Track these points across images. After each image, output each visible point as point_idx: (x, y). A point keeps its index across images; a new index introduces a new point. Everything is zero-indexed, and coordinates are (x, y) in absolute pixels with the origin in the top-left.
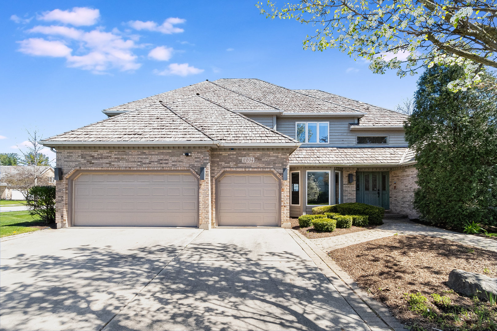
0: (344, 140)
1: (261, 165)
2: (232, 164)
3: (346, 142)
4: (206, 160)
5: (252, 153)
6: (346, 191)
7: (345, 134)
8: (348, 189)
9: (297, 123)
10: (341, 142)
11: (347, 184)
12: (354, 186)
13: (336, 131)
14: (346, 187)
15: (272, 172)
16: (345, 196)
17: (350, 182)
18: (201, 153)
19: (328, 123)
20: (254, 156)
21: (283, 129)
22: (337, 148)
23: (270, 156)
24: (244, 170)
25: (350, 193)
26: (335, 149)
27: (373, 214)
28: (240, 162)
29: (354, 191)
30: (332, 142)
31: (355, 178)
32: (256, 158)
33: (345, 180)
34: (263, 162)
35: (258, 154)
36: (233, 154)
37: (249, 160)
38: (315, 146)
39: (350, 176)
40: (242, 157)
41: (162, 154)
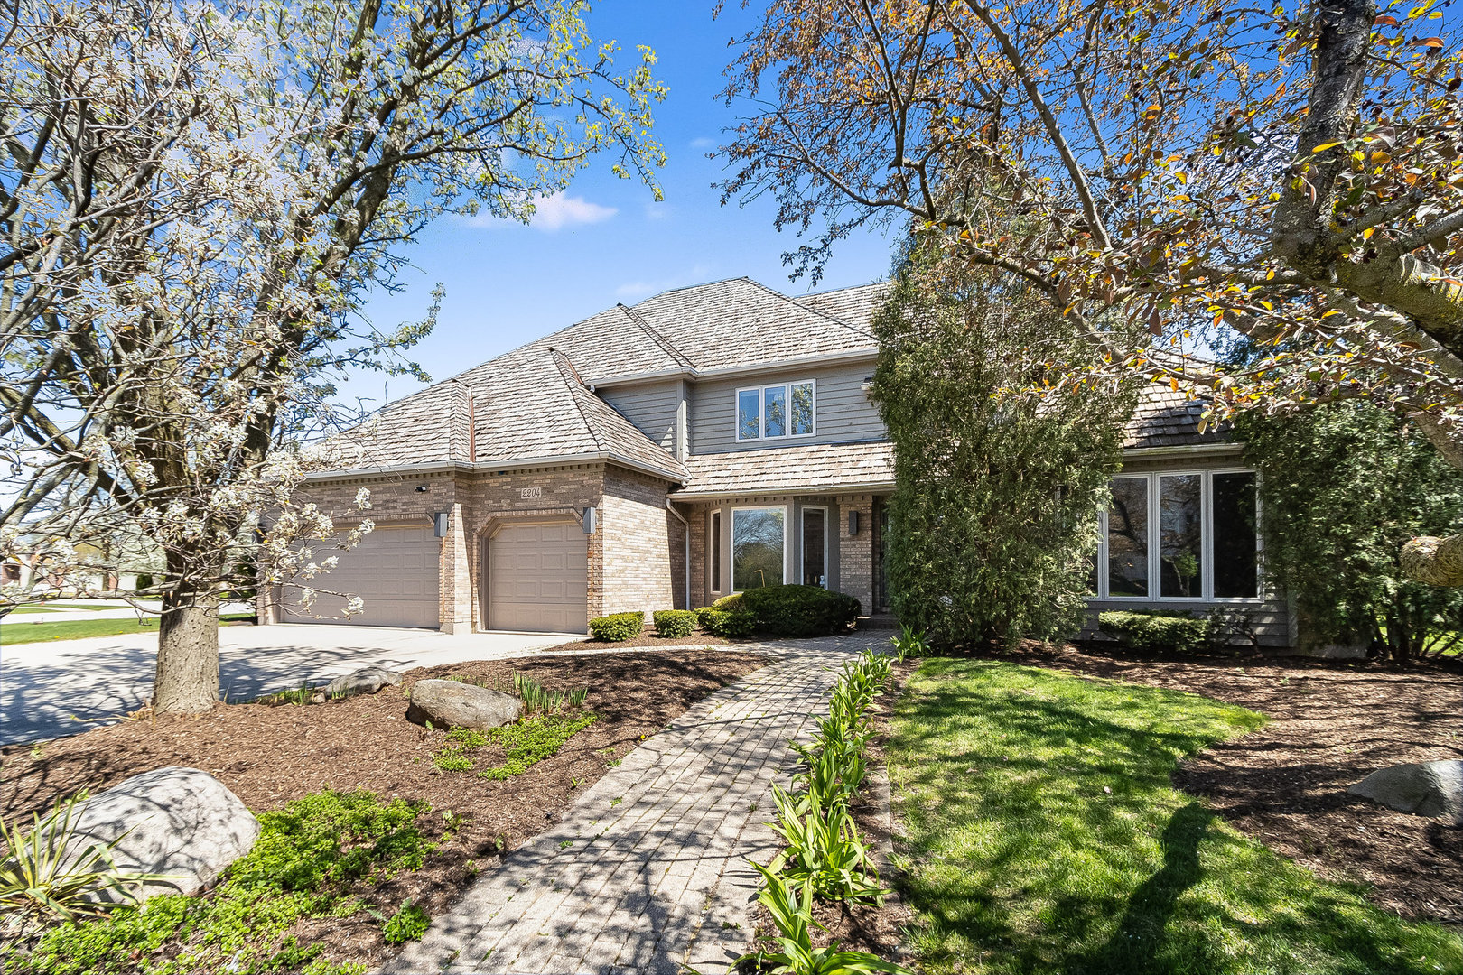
0: (854, 422)
1: (553, 503)
2: (504, 503)
3: (859, 429)
4: (451, 497)
5: (537, 478)
6: (846, 556)
7: (857, 407)
8: (853, 552)
9: (738, 391)
10: (844, 430)
11: (850, 540)
12: (865, 546)
13: (832, 402)
14: (847, 546)
15: (573, 517)
16: (845, 570)
17: (857, 531)
18: (444, 484)
19: (813, 381)
20: (540, 485)
21: (706, 409)
22: (833, 445)
23: (568, 483)
24: (523, 513)
25: (856, 563)
26: (829, 447)
27: (779, 610)
28: (518, 498)
29: (867, 556)
30: (821, 432)
31: (868, 523)
32: (544, 489)
33: (844, 530)
34: (557, 497)
35: (548, 479)
36: (507, 483)
37: (532, 494)
38: (782, 443)
39: (857, 518)
40: (521, 487)
41: (389, 490)
